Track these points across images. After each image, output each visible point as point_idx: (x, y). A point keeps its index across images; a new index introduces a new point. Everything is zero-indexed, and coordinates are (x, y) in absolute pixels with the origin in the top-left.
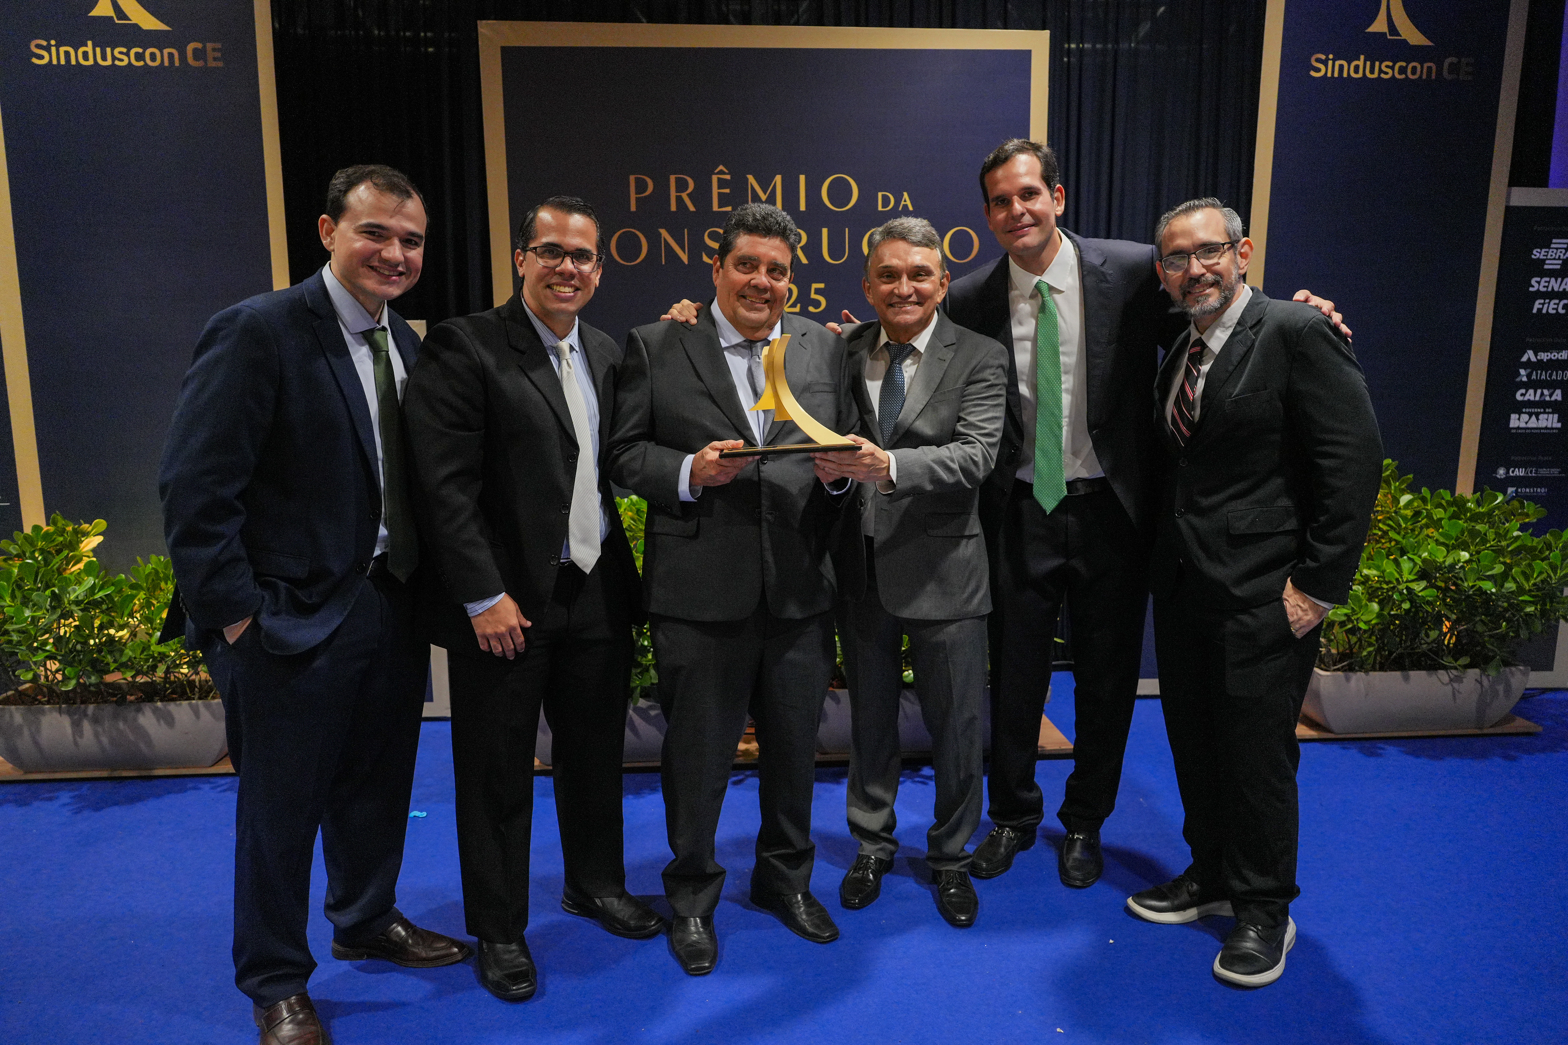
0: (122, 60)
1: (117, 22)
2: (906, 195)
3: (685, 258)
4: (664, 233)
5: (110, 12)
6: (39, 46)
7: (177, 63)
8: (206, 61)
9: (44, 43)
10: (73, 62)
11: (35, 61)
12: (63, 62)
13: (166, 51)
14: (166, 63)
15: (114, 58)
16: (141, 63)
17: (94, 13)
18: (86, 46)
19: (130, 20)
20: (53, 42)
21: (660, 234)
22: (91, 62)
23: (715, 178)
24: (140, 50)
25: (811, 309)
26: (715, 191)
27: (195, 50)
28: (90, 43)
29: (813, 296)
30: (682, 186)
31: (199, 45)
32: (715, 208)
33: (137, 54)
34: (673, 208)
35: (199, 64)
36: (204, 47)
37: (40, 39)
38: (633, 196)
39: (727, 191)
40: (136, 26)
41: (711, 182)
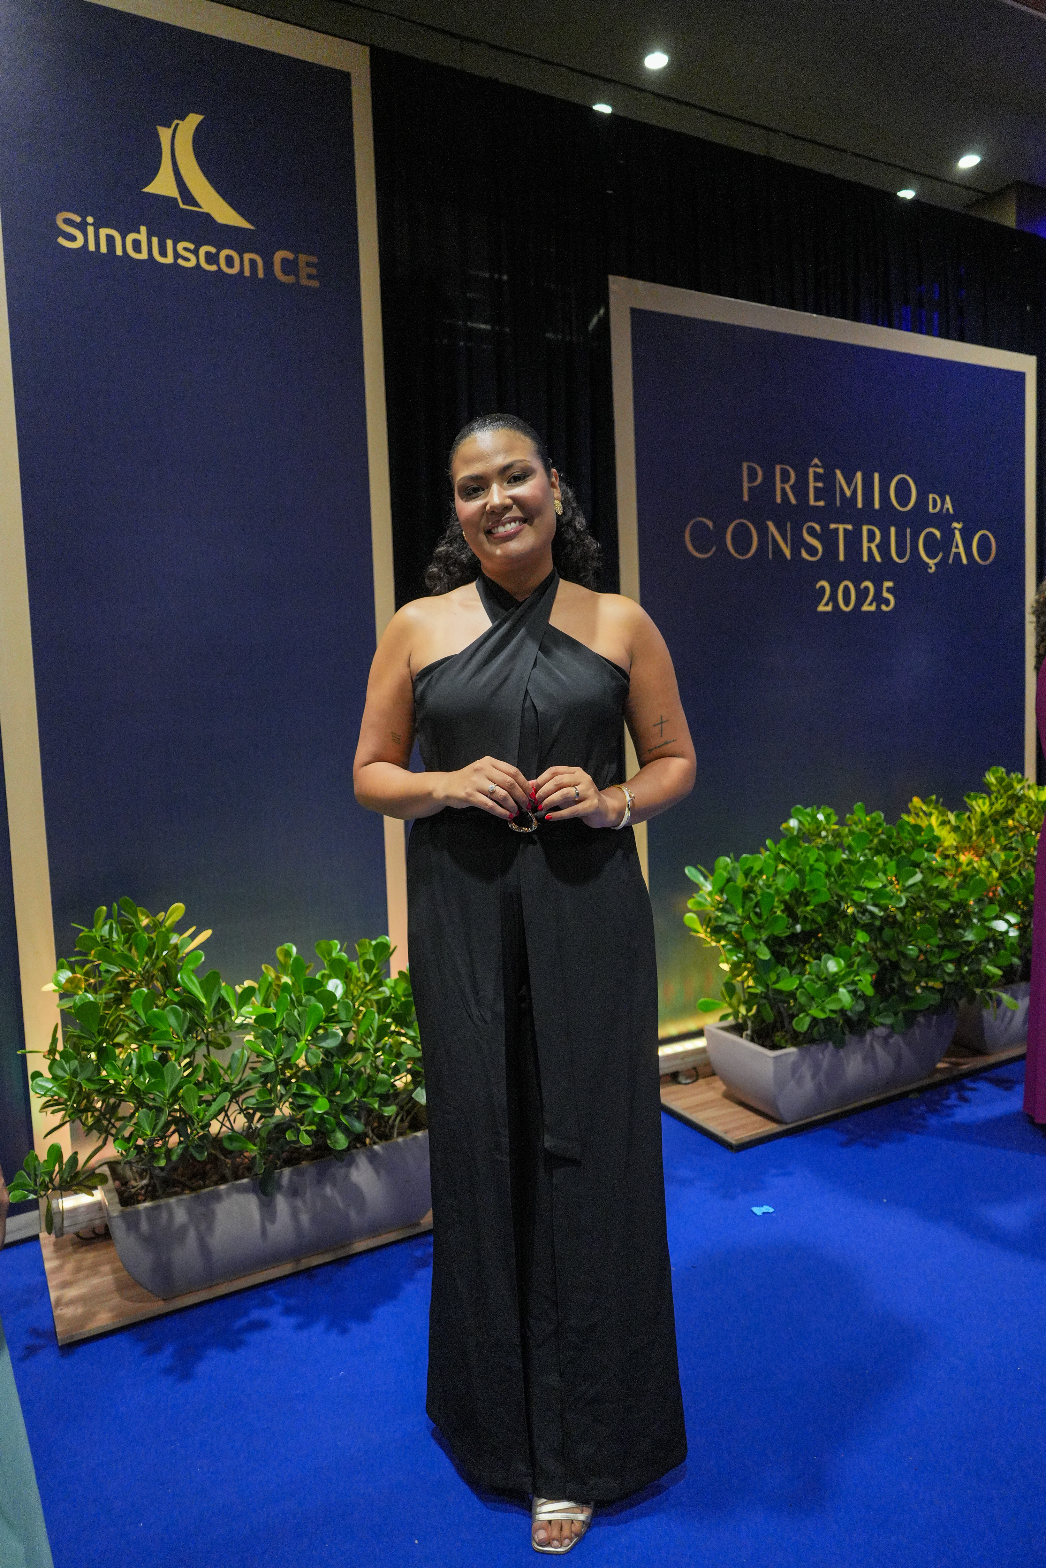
0: (187, 260)
1: (182, 206)
2: (948, 498)
3: (787, 552)
4: (770, 524)
5: (172, 192)
6: (67, 222)
7: (261, 274)
8: (297, 276)
9: (78, 219)
10: (119, 252)
11: (61, 241)
12: (104, 249)
13: (247, 256)
14: (247, 273)
15: (177, 255)
16: (214, 268)
17: (151, 189)
18: (139, 232)
19: (200, 207)
20: (90, 220)
21: (767, 527)
22: (144, 256)
23: (811, 471)
24: (213, 250)
25: (884, 608)
26: (812, 484)
27: (284, 261)
28: (143, 229)
29: (886, 595)
30: (785, 478)
31: (290, 255)
32: (812, 502)
33: (207, 254)
34: (779, 500)
35: (289, 279)
36: (296, 259)
37: (70, 211)
38: (746, 485)
39: (820, 485)
40: (207, 217)
41: (807, 474)
